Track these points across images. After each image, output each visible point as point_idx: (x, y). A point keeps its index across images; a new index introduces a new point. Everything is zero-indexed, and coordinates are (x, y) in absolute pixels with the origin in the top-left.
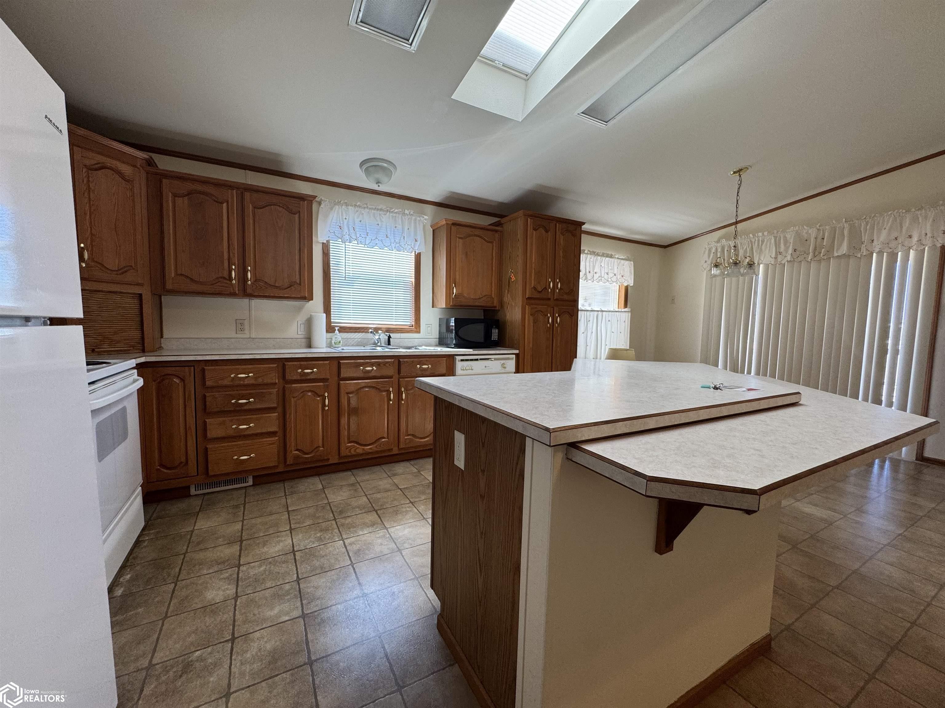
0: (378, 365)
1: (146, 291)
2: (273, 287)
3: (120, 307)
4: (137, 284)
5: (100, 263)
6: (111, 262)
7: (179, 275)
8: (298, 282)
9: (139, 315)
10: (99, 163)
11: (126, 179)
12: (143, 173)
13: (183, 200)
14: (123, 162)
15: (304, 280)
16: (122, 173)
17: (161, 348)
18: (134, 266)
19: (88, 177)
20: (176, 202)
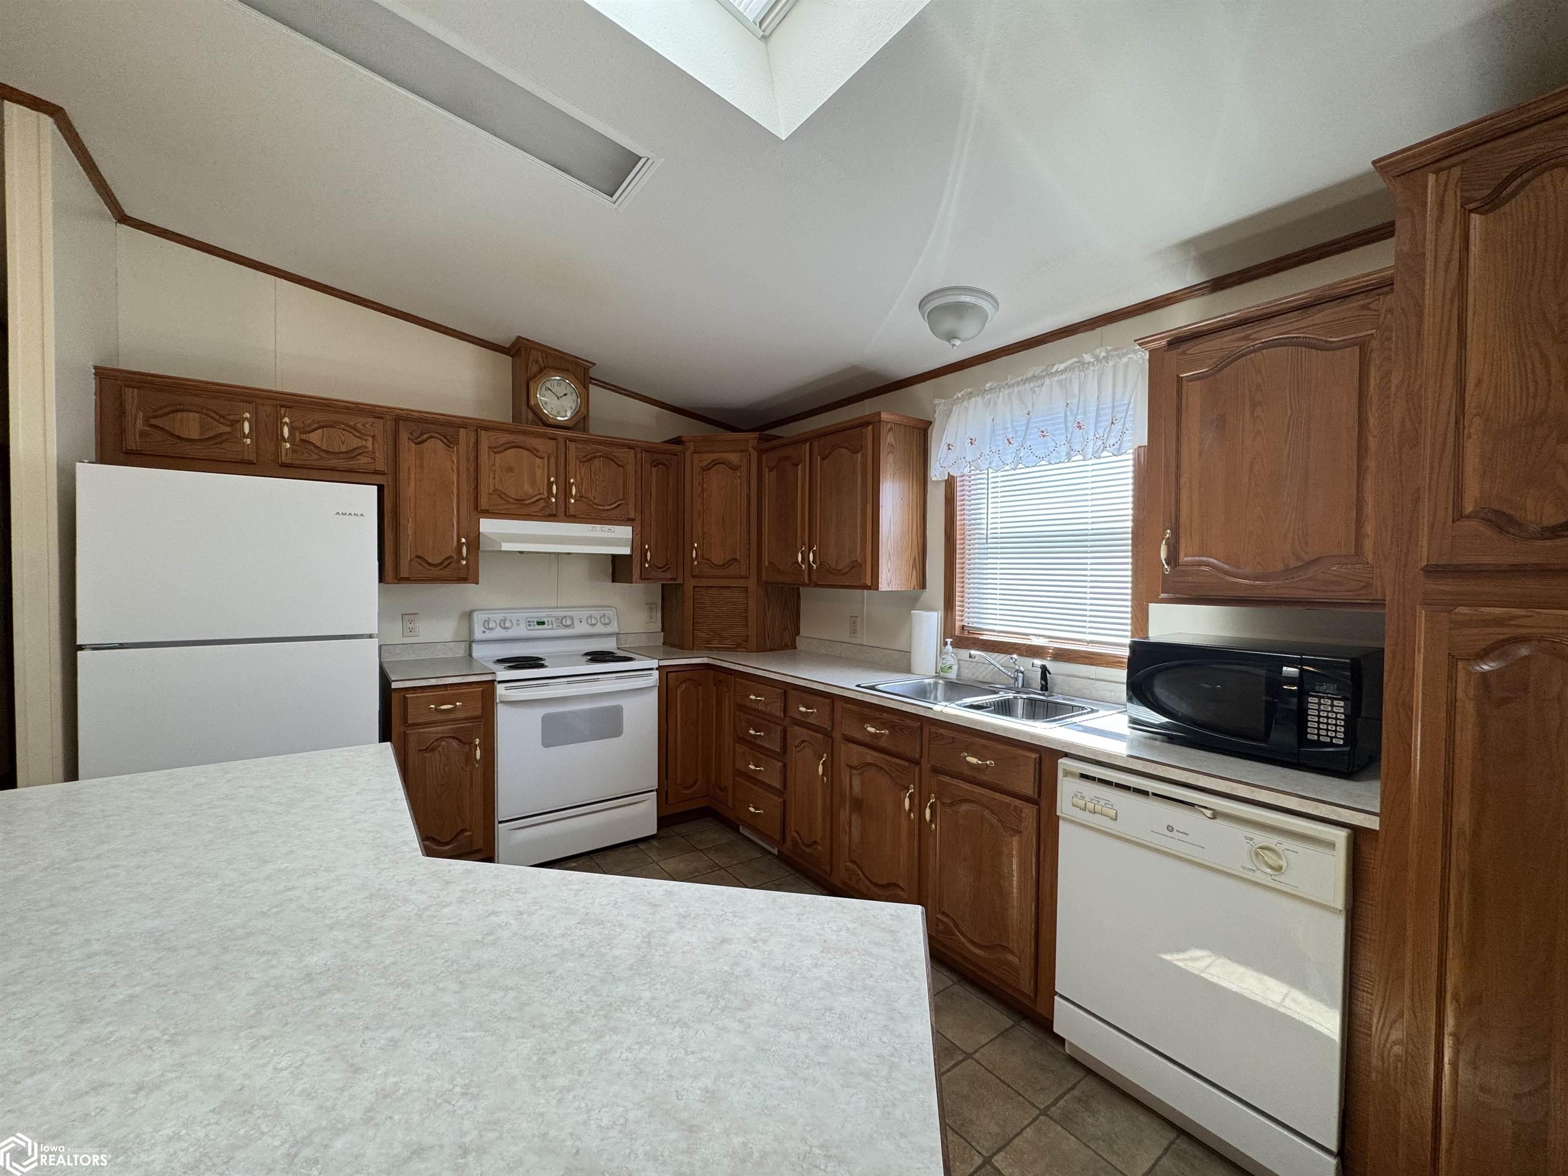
0: (892, 727)
1: (752, 583)
2: (835, 571)
3: (730, 602)
4: (741, 577)
5: (709, 560)
6: (718, 557)
7: (770, 563)
8: (860, 561)
9: (746, 611)
10: (713, 461)
11: (735, 468)
12: (754, 455)
13: (774, 474)
14: (732, 451)
15: (865, 557)
16: (731, 463)
17: (796, 648)
18: (739, 558)
19: (703, 479)
20: (770, 478)
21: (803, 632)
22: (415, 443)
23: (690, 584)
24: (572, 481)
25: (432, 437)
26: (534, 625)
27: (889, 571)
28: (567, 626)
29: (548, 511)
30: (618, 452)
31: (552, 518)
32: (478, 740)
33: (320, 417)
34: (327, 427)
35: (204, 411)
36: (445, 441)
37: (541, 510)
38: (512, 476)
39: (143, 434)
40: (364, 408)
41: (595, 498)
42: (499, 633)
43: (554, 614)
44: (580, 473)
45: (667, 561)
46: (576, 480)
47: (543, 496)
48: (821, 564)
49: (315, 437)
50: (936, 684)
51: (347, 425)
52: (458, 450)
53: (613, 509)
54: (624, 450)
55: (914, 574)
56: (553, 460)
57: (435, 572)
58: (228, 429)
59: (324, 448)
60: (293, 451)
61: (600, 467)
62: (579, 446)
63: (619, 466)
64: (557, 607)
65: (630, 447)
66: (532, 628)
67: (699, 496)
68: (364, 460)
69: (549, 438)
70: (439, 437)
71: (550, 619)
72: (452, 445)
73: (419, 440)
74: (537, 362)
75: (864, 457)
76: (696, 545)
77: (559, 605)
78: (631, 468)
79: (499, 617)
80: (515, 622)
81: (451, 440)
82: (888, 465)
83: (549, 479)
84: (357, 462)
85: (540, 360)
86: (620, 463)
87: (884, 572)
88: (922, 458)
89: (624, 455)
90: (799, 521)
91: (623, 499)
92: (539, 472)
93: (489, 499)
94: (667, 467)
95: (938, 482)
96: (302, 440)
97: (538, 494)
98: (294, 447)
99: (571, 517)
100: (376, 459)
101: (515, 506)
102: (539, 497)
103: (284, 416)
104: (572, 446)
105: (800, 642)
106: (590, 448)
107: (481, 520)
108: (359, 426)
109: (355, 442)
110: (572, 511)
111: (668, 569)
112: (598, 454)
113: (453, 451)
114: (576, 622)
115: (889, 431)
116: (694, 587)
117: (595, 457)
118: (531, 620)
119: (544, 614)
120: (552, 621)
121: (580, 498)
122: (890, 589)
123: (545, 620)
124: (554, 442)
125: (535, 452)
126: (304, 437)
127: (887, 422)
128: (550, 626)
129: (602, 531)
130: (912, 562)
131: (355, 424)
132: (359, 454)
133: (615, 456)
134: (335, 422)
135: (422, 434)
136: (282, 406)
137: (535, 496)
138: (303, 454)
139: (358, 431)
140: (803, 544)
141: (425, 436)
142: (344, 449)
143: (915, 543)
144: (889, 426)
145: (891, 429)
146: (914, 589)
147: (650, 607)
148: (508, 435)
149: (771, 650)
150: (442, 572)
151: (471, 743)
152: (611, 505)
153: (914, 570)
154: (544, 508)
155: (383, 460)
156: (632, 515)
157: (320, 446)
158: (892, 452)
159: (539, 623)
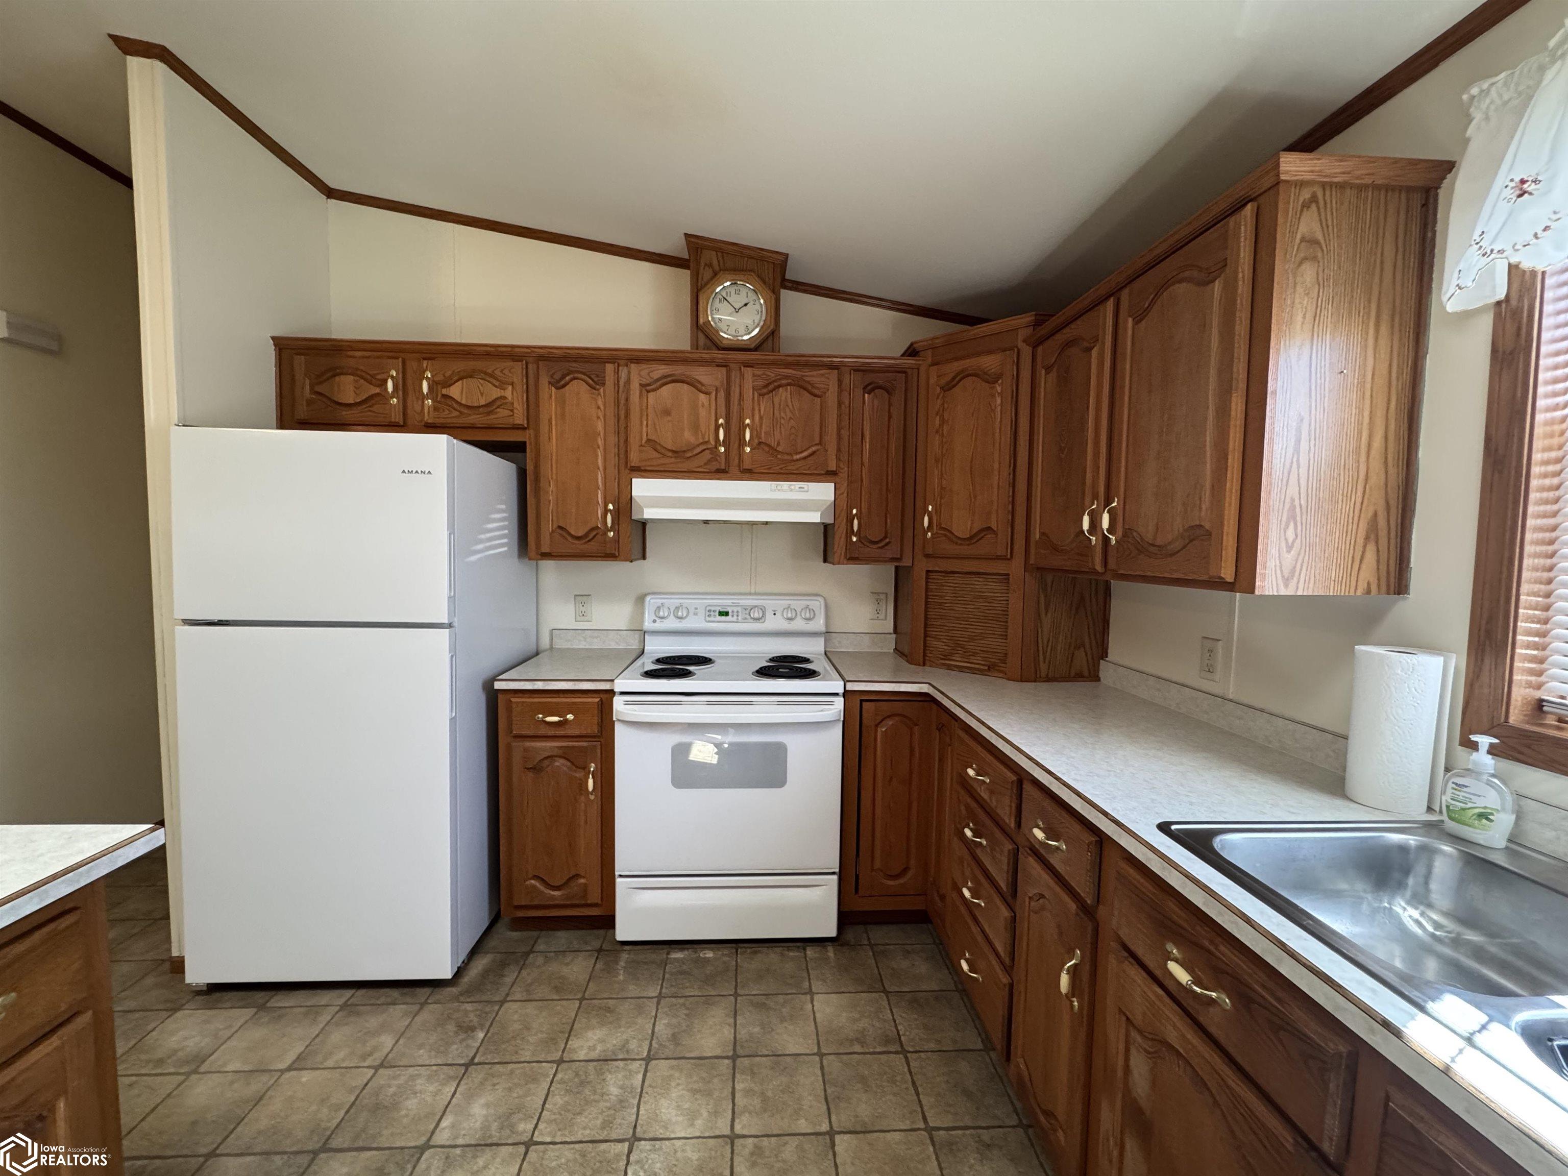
1: (1016, 568)
2: (1152, 549)
3: (981, 597)
4: (998, 558)
5: (949, 531)
6: (962, 526)
7: (1043, 534)
8: (1207, 526)
9: (1006, 612)
10: (958, 374)
11: (991, 379)
12: (1026, 351)
13: (1053, 375)
14: (990, 352)
15: (1221, 517)
16: (985, 373)
17: (1097, 679)
18: (994, 527)
19: (943, 404)
20: (1047, 383)
21: (1114, 653)
22: (557, 388)
23: (922, 566)
24: (748, 421)
25: (575, 378)
26: (715, 616)
27: (1290, 548)
28: (756, 620)
29: (714, 466)
30: (815, 377)
31: (723, 475)
32: (593, 765)
33: (460, 366)
34: (466, 377)
35: (359, 372)
36: (591, 381)
37: (705, 464)
38: (669, 421)
39: (310, 402)
40: (502, 352)
41: (778, 444)
42: (671, 624)
43: (743, 602)
44: (760, 410)
45: (886, 532)
46: (753, 420)
47: (710, 446)
48: (1125, 535)
49: (455, 391)
50: (1426, 851)
51: (486, 373)
52: (604, 391)
53: (805, 458)
54: (822, 372)
55: (1370, 555)
56: (722, 394)
57: (580, 546)
58: (377, 390)
59: (464, 402)
60: (436, 409)
61: (786, 398)
62: (759, 372)
63: (816, 396)
64: (750, 594)
65: (832, 367)
66: (712, 619)
67: (937, 432)
68: (503, 413)
69: (718, 366)
70: (583, 377)
71: (735, 609)
72: (598, 387)
73: (563, 382)
74: (710, 265)
75: (1230, 289)
76: (930, 508)
77: (753, 591)
78: (832, 397)
79: (674, 602)
80: (692, 610)
81: (596, 379)
82: (1300, 289)
83: (717, 420)
84: (496, 416)
85: (715, 262)
86: (816, 392)
87: (1273, 551)
88: (1413, 262)
89: (823, 379)
90: (1090, 456)
91: (820, 444)
92: (703, 413)
93: (641, 451)
94: (888, 392)
95: (1467, 315)
96: (444, 396)
97: (702, 443)
98: (437, 404)
99: (748, 474)
100: (515, 411)
101: (673, 460)
102: (704, 447)
103: (426, 370)
104: (748, 372)
105: (1107, 671)
106: (771, 373)
107: (633, 480)
108: (498, 373)
109: (496, 393)
110: (747, 465)
111: (887, 544)
112: (784, 382)
113: (599, 394)
114: (769, 614)
115: (1306, 206)
116: (928, 572)
117: (779, 386)
118: (713, 609)
119: (729, 602)
120: (738, 612)
121: (758, 445)
122: (1290, 592)
123: (730, 610)
124: (724, 369)
125: (700, 386)
126: (444, 391)
127: (1302, 184)
128: (735, 619)
129: (791, 490)
130: (1363, 526)
131: (493, 372)
132: (498, 407)
133: (808, 382)
134: (474, 371)
135: (563, 377)
136: (424, 359)
137: (698, 445)
138: (444, 411)
139: (498, 380)
140: (1095, 496)
141: (567, 378)
142: (483, 402)
143: (1377, 478)
144: (1306, 194)
145: (1314, 199)
146: (1368, 592)
147: (877, 597)
148: (663, 367)
149: (1048, 679)
150: (586, 546)
151: (585, 768)
152: (801, 452)
153: (1371, 548)
154: (709, 462)
155: (521, 411)
156: (832, 466)
157: (459, 400)
158: (1314, 259)
159: (721, 614)
